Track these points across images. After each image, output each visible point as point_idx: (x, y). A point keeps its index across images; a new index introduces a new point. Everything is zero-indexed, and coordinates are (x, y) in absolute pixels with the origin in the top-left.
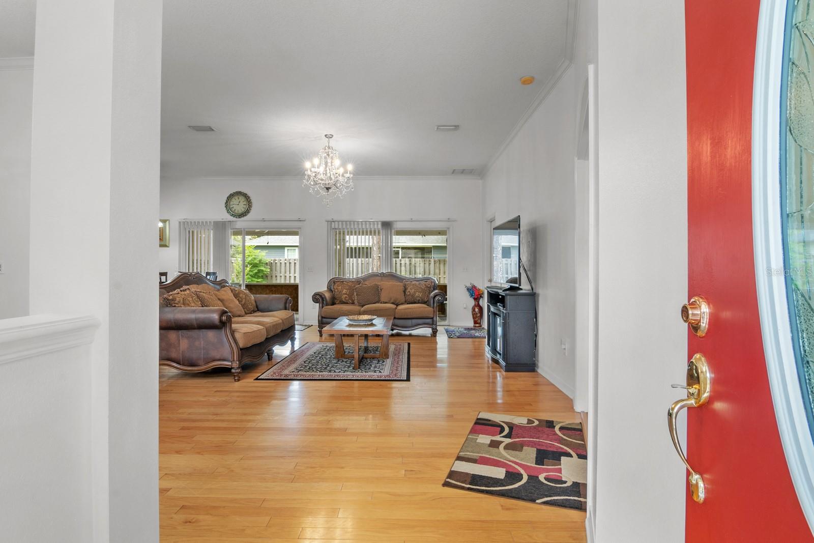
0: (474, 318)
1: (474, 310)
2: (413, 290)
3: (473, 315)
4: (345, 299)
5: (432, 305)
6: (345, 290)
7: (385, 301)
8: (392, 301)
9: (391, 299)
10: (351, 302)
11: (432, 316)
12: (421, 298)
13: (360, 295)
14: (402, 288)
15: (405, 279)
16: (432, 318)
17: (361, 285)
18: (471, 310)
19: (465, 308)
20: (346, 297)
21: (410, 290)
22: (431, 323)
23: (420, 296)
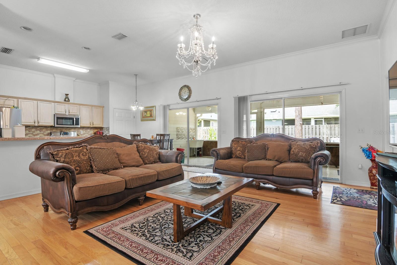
0: (370, 179)
1: (370, 171)
2: (297, 150)
3: (370, 177)
4: (239, 155)
5: (313, 166)
6: (239, 148)
7: (270, 158)
8: (276, 159)
9: (275, 156)
10: (243, 157)
11: (311, 178)
12: (304, 158)
13: (249, 152)
14: (287, 148)
15: (291, 139)
16: (312, 180)
17: (251, 144)
18: (367, 172)
19: (360, 169)
20: (239, 153)
21: (294, 150)
22: (311, 184)
23: (304, 156)
